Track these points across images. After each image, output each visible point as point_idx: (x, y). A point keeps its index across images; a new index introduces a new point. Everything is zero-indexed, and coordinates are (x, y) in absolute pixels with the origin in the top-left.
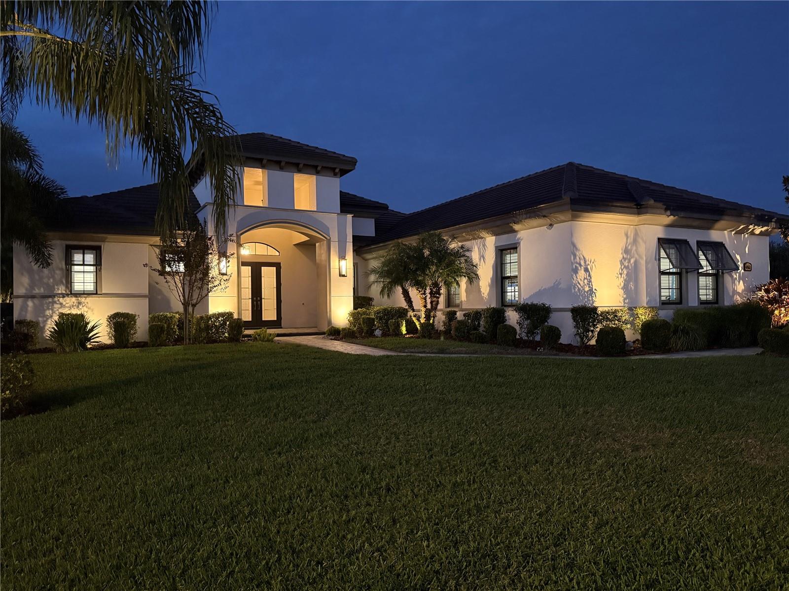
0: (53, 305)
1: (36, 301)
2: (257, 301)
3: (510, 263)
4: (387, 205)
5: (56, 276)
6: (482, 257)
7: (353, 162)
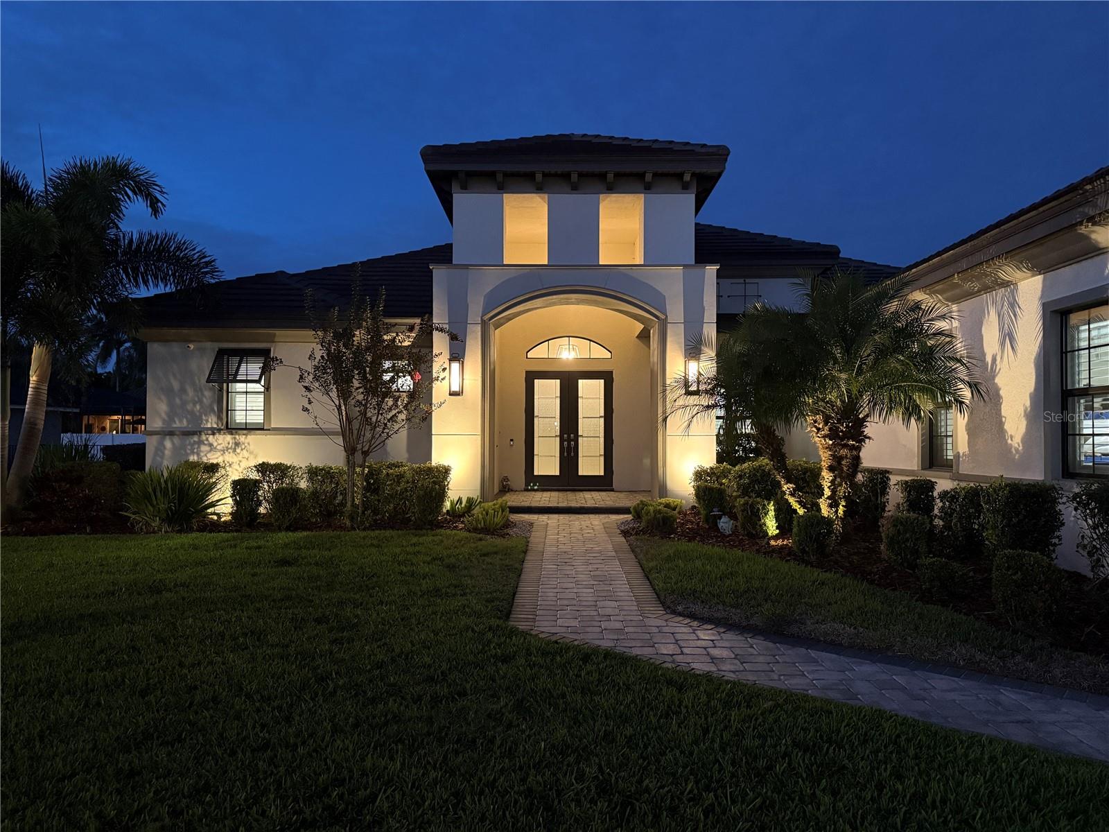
0: (199, 447)
1: (176, 440)
2: (569, 441)
3: (1089, 348)
4: (836, 247)
5: (205, 400)
6: (1008, 337)
7: (721, 154)
